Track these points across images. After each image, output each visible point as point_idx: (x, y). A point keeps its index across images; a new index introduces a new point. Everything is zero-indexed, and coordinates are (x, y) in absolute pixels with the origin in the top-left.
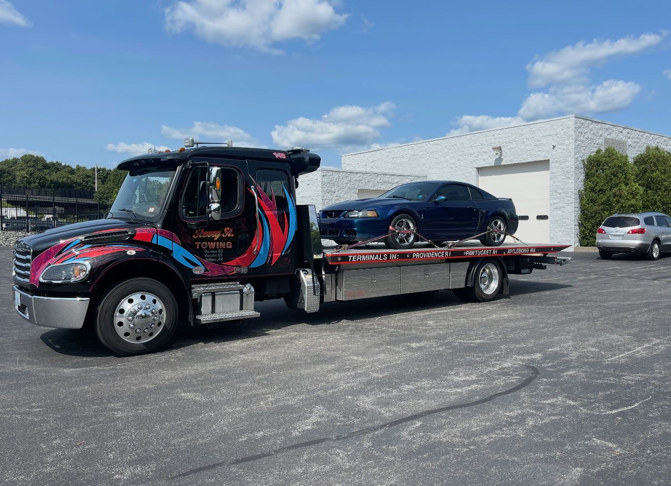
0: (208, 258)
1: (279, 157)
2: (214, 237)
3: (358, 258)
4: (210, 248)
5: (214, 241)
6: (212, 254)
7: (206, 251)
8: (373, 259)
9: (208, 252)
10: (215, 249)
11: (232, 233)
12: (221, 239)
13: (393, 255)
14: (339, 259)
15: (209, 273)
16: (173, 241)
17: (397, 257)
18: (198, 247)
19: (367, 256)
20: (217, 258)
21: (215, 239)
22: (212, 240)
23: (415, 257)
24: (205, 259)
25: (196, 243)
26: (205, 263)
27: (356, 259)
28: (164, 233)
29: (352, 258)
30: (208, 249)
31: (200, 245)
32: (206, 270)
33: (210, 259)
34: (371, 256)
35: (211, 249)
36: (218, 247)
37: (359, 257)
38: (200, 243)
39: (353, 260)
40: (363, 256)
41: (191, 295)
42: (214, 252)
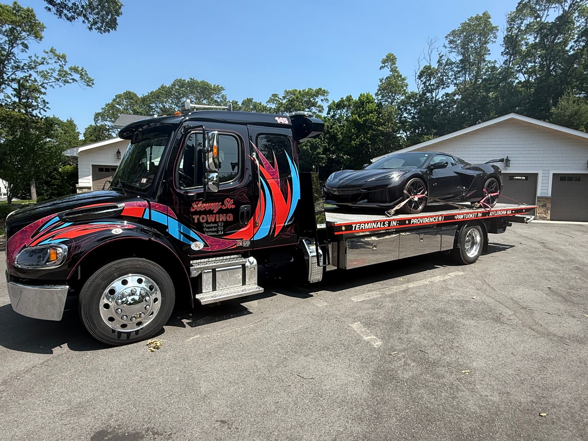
0: (208, 232)
1: (281, 122)
2: (214, 210)
3: (361, 227)
4: (209, 221)
5: (213, 214)
6: (212, 228)
7: (205, 225)
8: (375, 227)
9: (207, 226)
10: (215, 222)
11: (233, 204)
12: (221, 211)
13: (394, 222)
14: (343, 228)
15: (210, 248)
16: (168, 216)
17: (397, 223)
18: (196, 221)
19: (369, 224)
20: (217, 232)
21: (215, 212)
22: (210, 212)
23: (413, 223)
24: (204, 234)
25: (194, 217)
26: (205, 237)
27: (359, 228)
28: (157, 207)
29: (355, 227)
30: (207, 222)
31: (198, 219)
32: (206, 245)
33: (209, 234)
34: (373, 224)
35: (210, 223)
36: (217, 220)
37: (363, 225)
38: (198, 216)
39: (357, 229)
40: (366, 224)
41: (189, 273)
42: (214, 225)
